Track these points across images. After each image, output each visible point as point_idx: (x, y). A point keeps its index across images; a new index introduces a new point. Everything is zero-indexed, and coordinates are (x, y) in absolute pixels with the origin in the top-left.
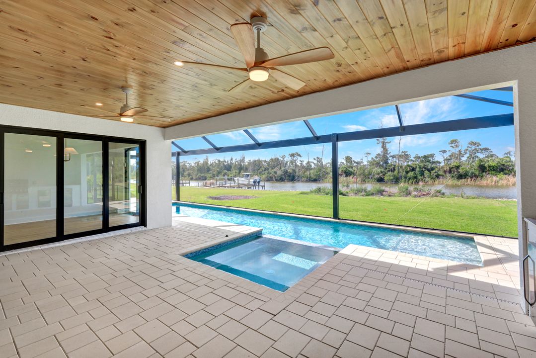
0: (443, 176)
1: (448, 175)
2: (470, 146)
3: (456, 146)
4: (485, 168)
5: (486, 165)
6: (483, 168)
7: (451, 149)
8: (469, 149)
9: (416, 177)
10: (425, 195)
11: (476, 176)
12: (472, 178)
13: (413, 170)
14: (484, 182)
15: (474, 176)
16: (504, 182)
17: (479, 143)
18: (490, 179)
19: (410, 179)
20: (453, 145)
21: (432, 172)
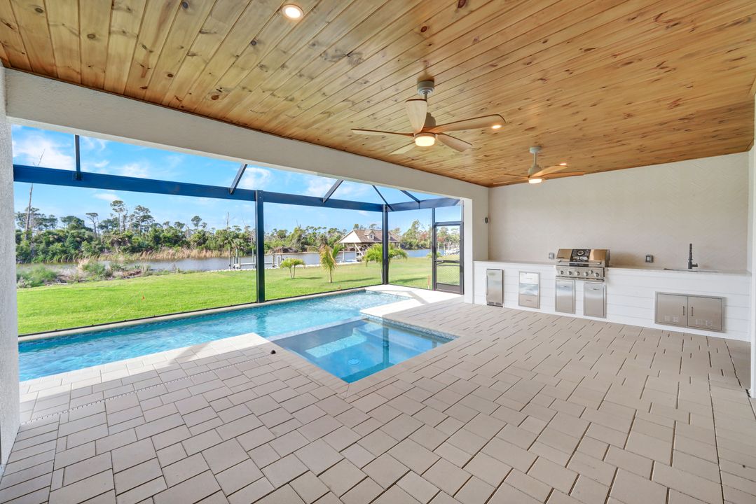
0: (108, 249)
1: (116, 247)
2: (137, 211)
3: (121, 210)
4: (160, 239)
5: (161, 236)
6: (157, 240)
7: (114, 212)
8: (137, 215)
9: (64, 252)
10: (134, 274)
11: (152, 248)
12: (147, 251)
13: (59, 240)
14: (160, 256)
15: (149, 249)
16: (180, 255)
17: (147, 210)
18: (166, 252)
19: (54, 254)
20: (116, 207)
21: (94, 243)
